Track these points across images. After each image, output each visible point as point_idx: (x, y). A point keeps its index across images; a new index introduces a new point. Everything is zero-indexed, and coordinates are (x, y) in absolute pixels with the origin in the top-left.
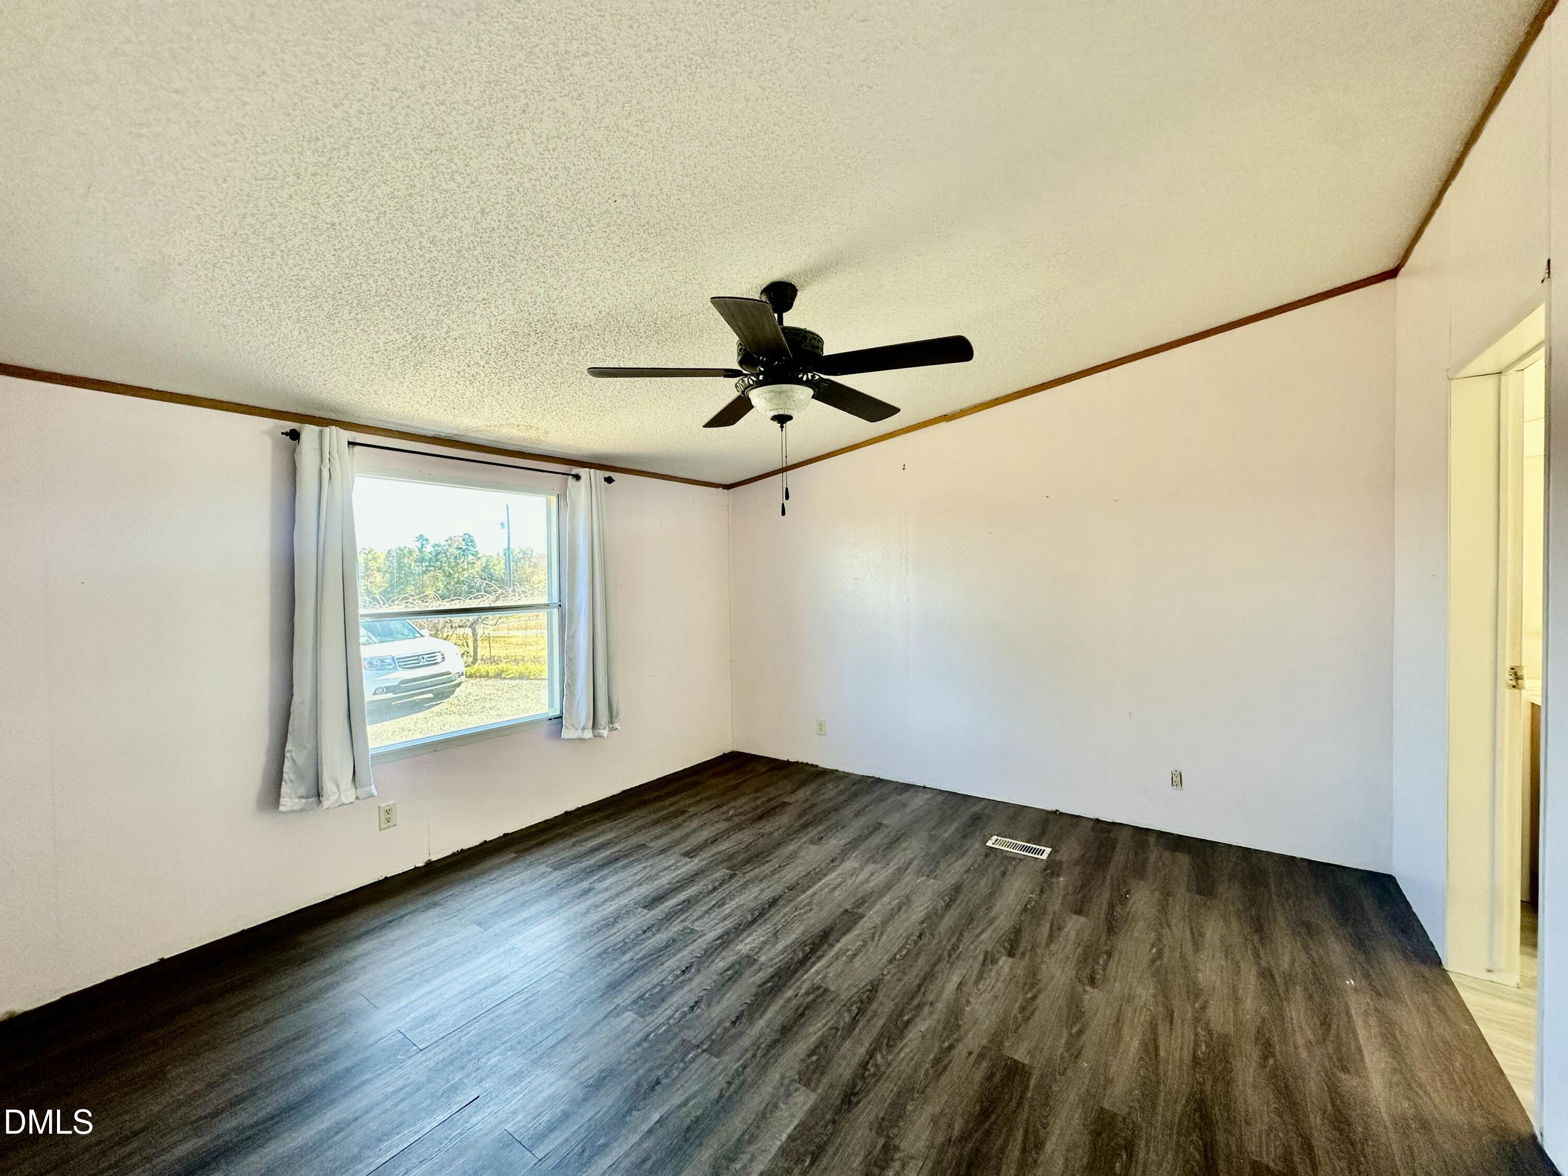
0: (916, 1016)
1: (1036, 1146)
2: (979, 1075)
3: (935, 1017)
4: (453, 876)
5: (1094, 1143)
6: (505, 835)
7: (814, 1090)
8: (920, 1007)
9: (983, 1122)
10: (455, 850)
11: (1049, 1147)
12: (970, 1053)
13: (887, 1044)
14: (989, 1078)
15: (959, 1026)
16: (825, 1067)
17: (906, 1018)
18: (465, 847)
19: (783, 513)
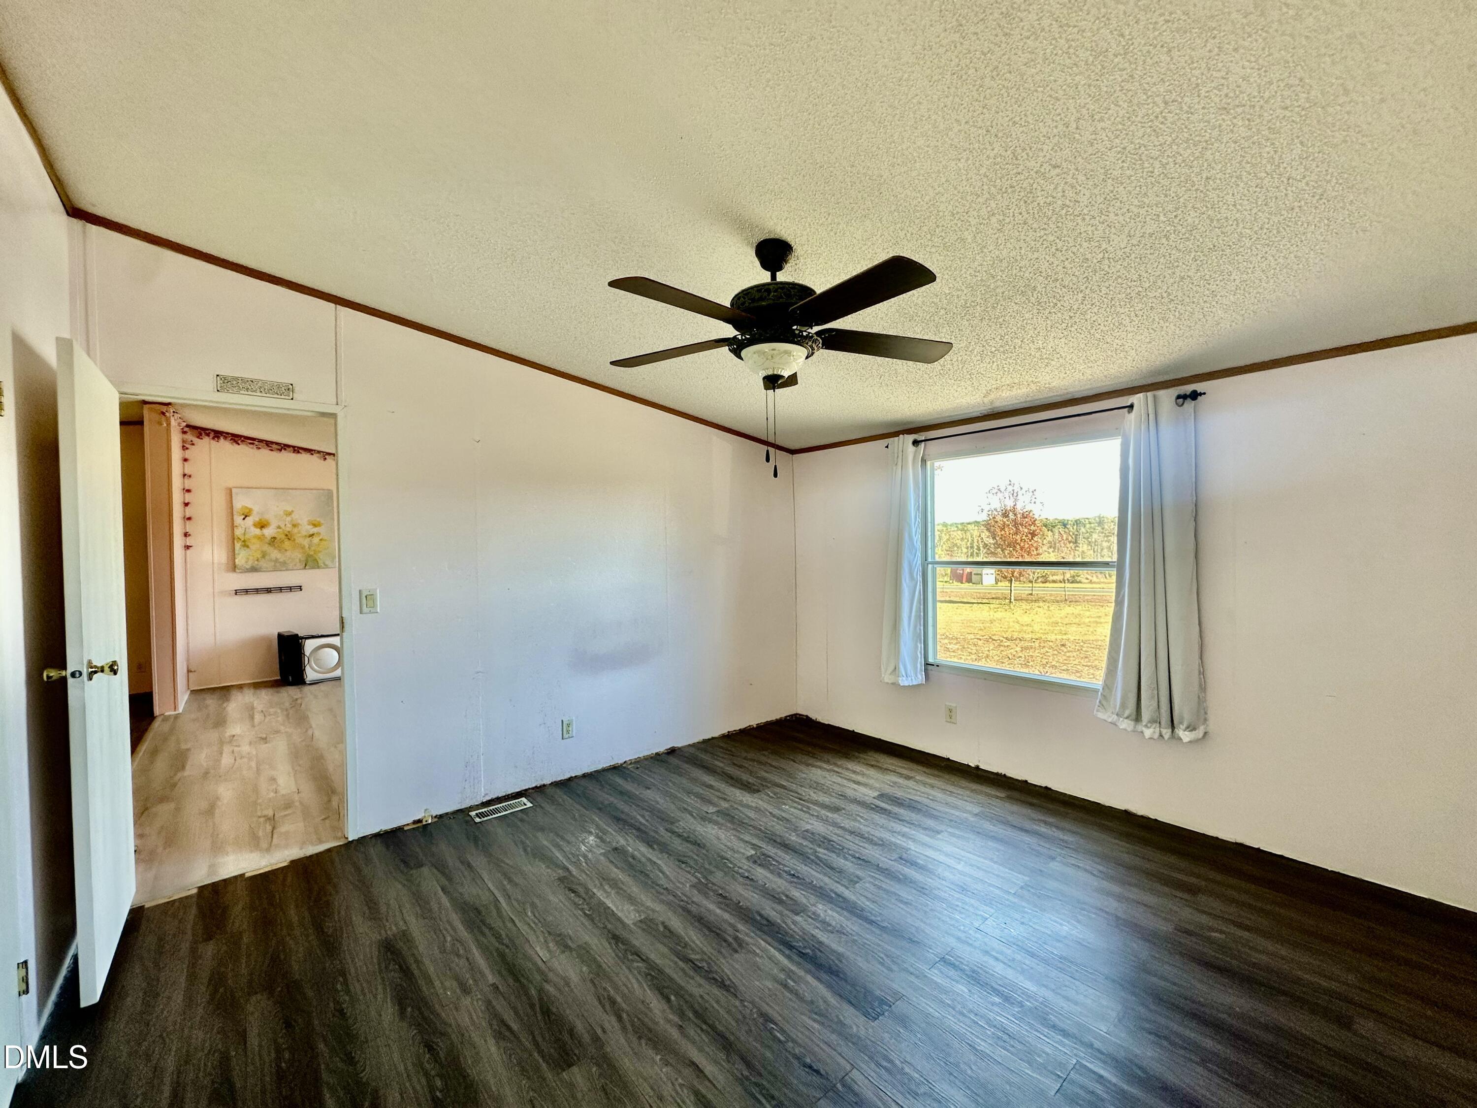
0: (671, 1007)
1: (500, 1033)
2: (580, 1027)
3: (662, 1022)
4: (954, 779)
5: (465, 1077)
6: (1046, 788)
7: (634, 924)
8: (682, 1014)
9: (541, 1008)
10: (1000, 772)
11: (491, 1042)
12: (604, 1031)
13: (650, 974)
14: (571, 1032)
15: (640, 1038)
16: (650, 933)
17: (673, 998)
18: (1009, 775)
19: (775, 475)
